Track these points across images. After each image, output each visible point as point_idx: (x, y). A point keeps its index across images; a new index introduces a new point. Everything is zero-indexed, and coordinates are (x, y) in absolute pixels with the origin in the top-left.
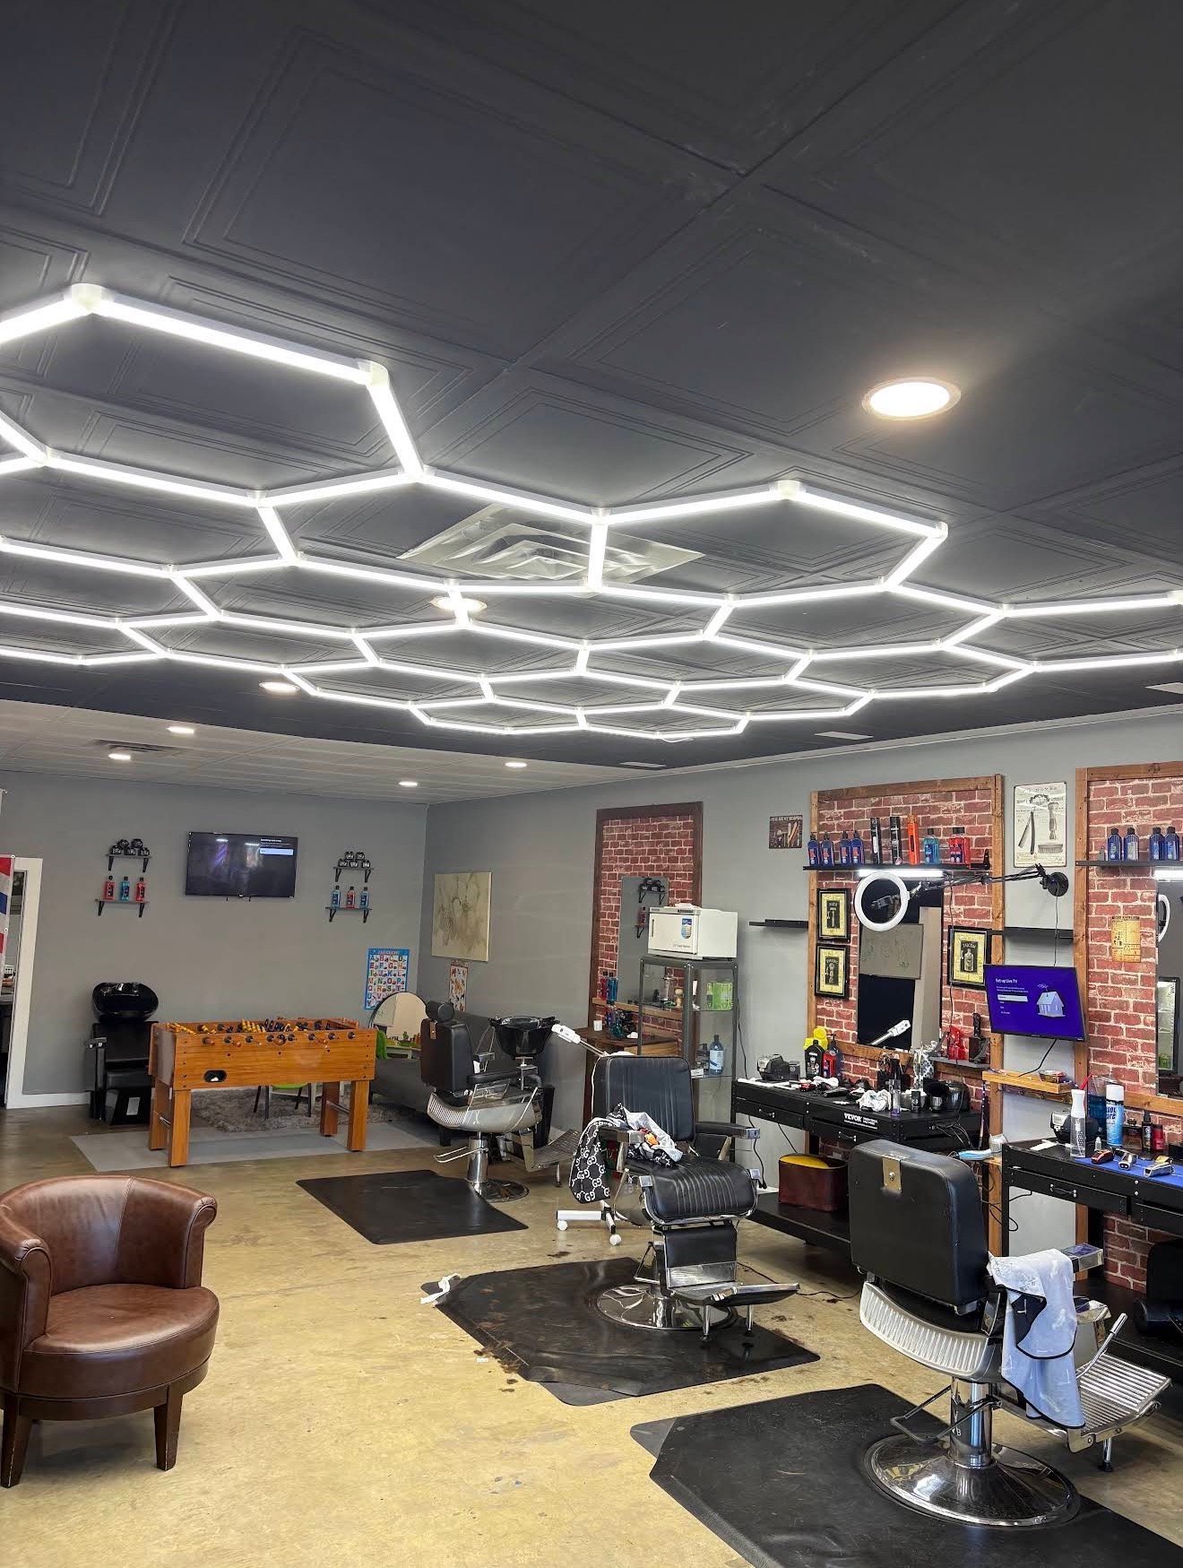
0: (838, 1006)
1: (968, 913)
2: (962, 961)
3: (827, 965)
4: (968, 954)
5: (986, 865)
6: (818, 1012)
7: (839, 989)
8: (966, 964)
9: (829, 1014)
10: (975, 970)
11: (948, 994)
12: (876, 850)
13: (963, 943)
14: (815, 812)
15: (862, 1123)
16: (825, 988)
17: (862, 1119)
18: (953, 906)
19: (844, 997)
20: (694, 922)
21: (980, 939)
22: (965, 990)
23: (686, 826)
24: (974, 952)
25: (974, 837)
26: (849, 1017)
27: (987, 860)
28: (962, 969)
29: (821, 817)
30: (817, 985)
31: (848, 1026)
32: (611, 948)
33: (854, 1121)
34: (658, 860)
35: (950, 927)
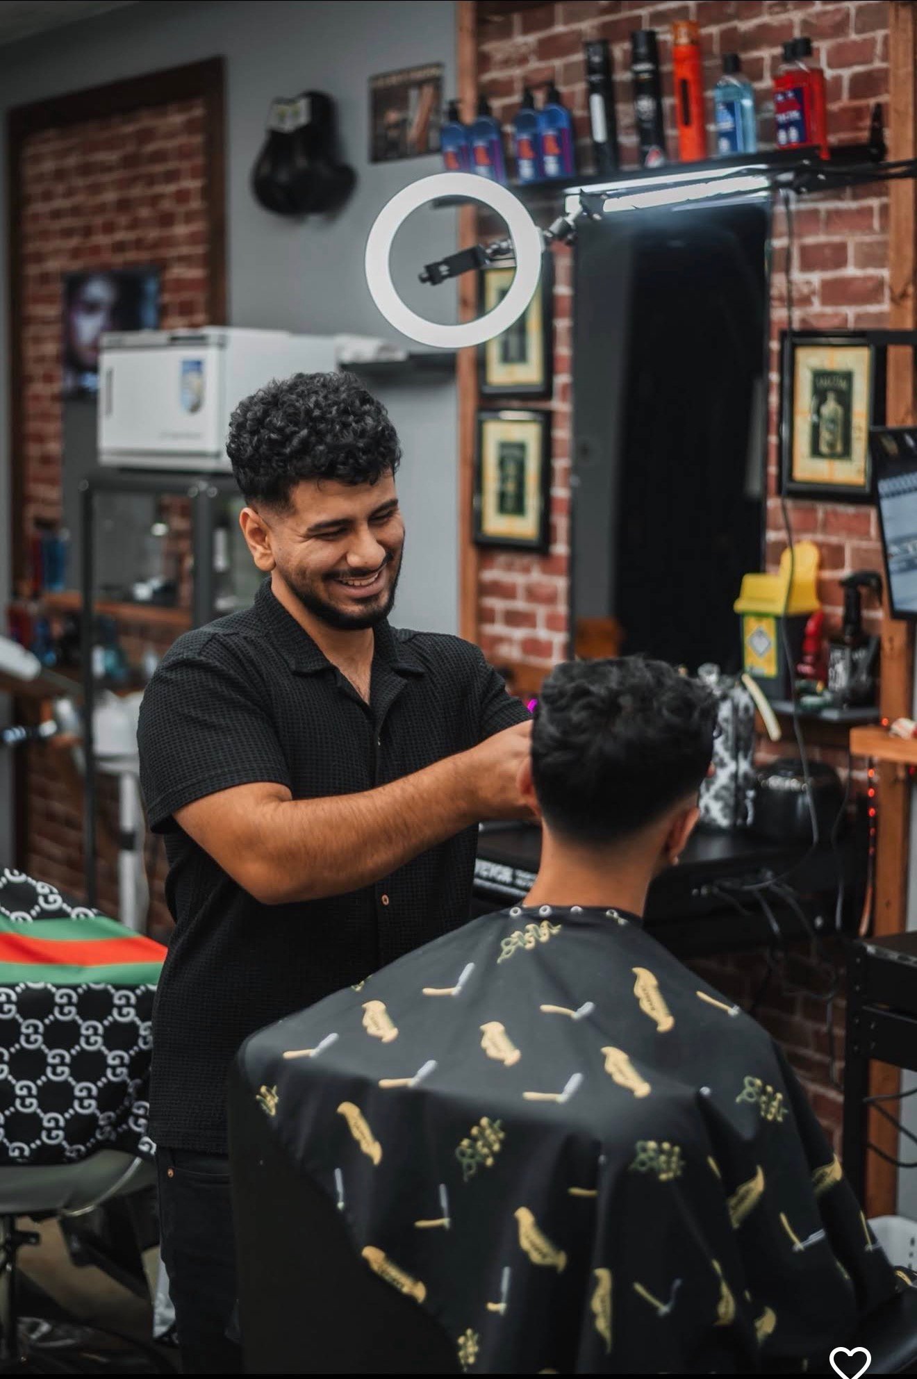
0: (526, 570)
1: (836, 292)
2: (815, 430)
3: (502, 463)
4: (831, 407)
5: (877, 144)
6: (485, 589)
7: (525, 526)
8: (825, 436)
9: (506, 592)
10: (846, 453)
11: (781, 520)
12: (600, 134)
13: (819, 375)
14: (468, 51)
15: (513, 885)
16: (497, 524)
17: (514, 877)
18: (797, 275)
19: (540, 548)
20: (211, 369)
21: (856, 361)
22: (821, 510)
23: (190, 127)
24: (845, 399)
25: (846, 73)
26: (551, 599)
27: (877, 133)
28: (816, 452)
29: (483, 62)
30: (475, 518)
31: (551, 623)
32: (46, 460)
33: (493, 880)
34: (134, 224)
35: (784, 335)
